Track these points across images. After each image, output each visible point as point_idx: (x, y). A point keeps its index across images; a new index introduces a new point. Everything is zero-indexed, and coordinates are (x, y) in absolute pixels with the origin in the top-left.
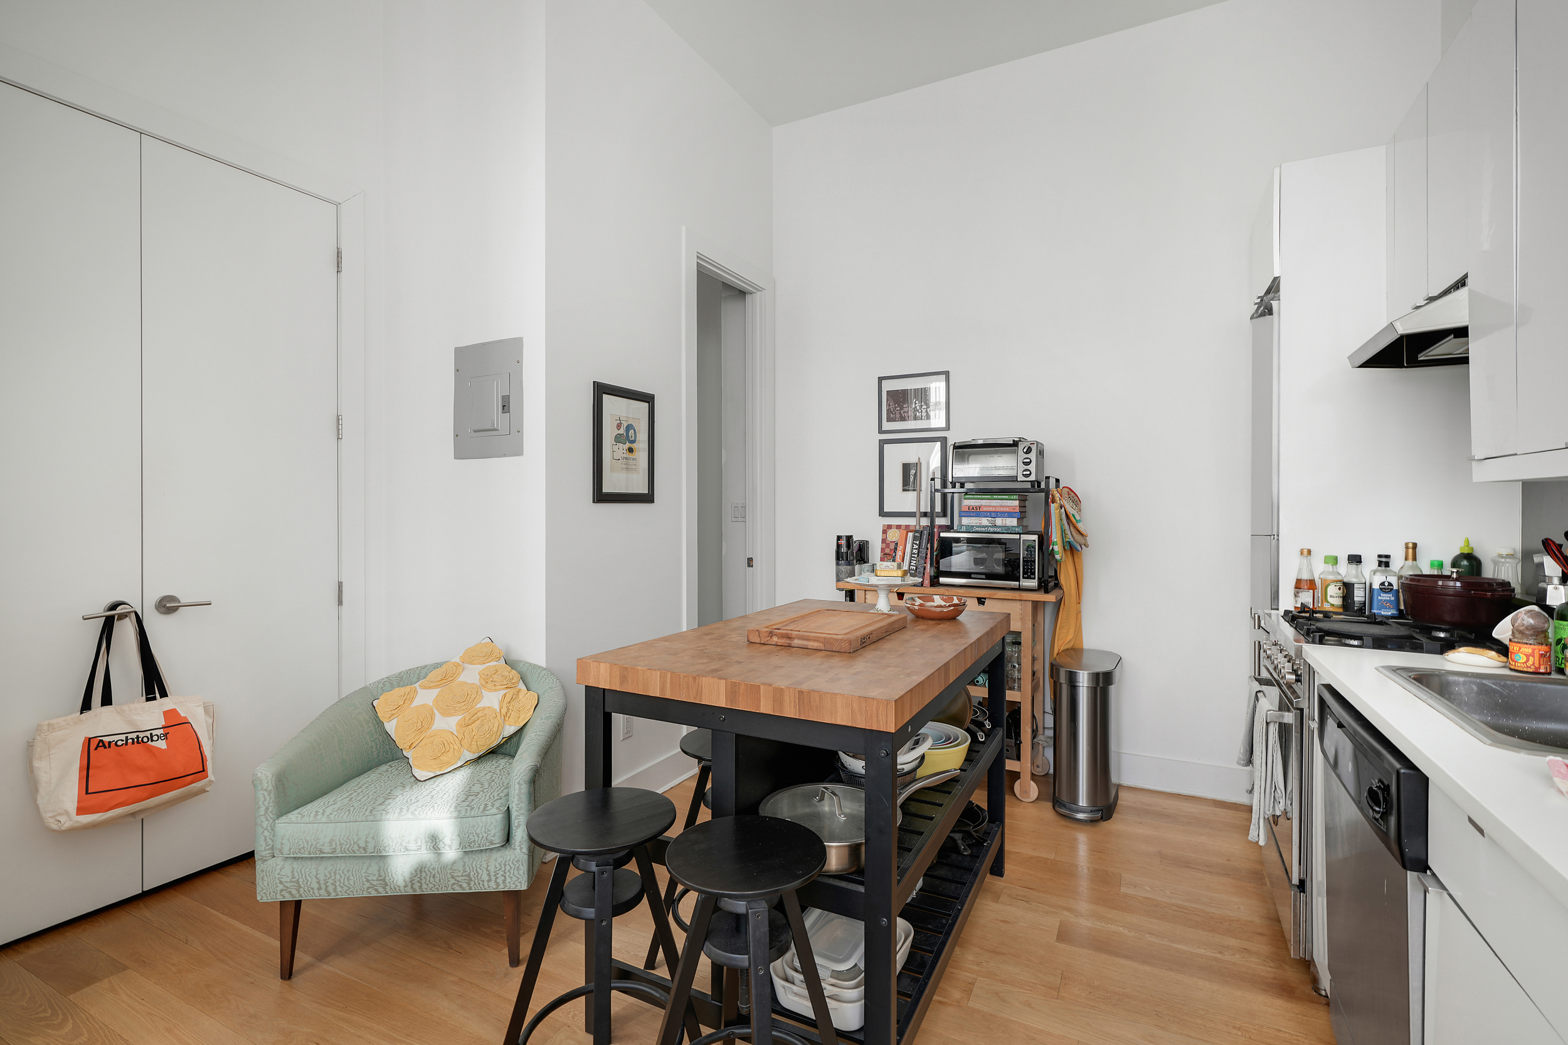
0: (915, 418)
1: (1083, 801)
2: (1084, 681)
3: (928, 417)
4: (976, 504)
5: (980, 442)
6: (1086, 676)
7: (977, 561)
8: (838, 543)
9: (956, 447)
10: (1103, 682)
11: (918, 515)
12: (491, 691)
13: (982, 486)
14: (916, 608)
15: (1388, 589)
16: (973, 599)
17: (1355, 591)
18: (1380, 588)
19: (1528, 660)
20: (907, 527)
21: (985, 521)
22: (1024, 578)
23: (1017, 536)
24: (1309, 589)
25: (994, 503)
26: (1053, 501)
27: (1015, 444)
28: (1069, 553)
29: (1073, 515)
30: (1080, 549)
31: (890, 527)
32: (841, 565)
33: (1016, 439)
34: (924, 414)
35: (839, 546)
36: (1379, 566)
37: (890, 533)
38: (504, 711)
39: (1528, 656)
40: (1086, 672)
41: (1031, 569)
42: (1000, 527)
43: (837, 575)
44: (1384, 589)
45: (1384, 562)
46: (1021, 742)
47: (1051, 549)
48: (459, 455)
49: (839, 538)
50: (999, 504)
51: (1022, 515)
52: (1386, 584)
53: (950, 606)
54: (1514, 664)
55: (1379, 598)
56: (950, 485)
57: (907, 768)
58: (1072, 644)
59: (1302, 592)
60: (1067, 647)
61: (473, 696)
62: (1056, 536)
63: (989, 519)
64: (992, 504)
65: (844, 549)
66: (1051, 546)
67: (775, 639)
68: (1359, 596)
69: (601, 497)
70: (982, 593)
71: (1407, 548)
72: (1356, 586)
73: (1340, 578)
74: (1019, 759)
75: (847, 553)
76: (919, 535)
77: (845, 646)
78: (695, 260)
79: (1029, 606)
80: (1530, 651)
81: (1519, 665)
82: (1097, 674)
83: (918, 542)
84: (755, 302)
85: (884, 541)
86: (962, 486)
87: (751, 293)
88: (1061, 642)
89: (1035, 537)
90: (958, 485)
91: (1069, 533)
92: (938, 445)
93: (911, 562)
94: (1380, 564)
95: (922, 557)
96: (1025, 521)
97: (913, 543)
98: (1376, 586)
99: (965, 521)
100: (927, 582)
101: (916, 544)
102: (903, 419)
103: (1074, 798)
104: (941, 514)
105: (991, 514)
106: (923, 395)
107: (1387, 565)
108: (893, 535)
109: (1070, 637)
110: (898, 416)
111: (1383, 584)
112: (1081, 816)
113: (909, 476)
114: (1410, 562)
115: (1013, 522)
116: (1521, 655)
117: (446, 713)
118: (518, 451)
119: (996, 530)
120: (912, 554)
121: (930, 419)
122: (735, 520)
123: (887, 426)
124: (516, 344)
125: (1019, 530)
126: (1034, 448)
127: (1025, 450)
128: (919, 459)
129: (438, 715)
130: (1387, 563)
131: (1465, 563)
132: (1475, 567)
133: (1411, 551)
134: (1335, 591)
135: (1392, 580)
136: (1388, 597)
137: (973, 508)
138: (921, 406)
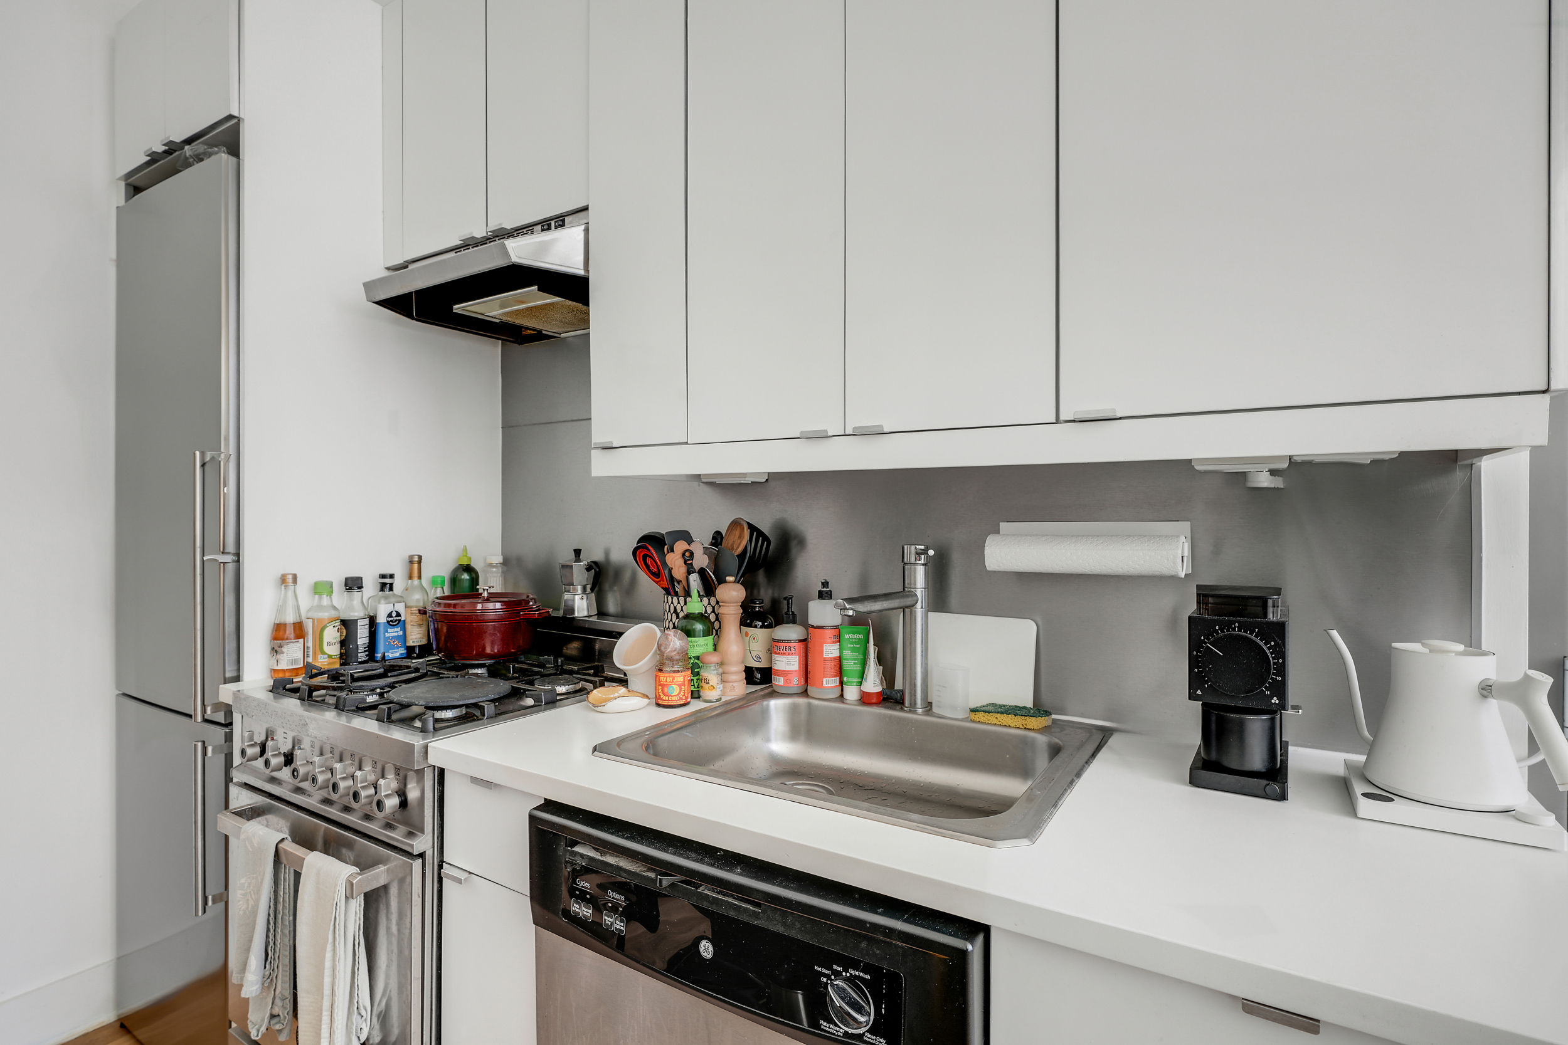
15: (396, 620)
17: (359, 631)
18: (388, 622)
19: (680, 692)
24: (295, 638)
36: (382, 590)
39: (680, 686)
44: (392, 621)
45: (386, 584)
52: (394, 614)
54: (667, 698)
55: (387, 635)
59: (288, 643)
68: (362, 636)
71: (412, 562)
72: (357, 622)
73: (337, 614)
80: (682, 679)
81: (673, 698)
94: (383, 586)
98: (382, 619)
107: (390, 587)
111: (390, 615)
116: (675, 686)
130: (391, 585)
131: (466, 576)
132: (475, 580)
133: (416, 566)
134: (332, 635)
135: (400, 608)
136: (395, 632)
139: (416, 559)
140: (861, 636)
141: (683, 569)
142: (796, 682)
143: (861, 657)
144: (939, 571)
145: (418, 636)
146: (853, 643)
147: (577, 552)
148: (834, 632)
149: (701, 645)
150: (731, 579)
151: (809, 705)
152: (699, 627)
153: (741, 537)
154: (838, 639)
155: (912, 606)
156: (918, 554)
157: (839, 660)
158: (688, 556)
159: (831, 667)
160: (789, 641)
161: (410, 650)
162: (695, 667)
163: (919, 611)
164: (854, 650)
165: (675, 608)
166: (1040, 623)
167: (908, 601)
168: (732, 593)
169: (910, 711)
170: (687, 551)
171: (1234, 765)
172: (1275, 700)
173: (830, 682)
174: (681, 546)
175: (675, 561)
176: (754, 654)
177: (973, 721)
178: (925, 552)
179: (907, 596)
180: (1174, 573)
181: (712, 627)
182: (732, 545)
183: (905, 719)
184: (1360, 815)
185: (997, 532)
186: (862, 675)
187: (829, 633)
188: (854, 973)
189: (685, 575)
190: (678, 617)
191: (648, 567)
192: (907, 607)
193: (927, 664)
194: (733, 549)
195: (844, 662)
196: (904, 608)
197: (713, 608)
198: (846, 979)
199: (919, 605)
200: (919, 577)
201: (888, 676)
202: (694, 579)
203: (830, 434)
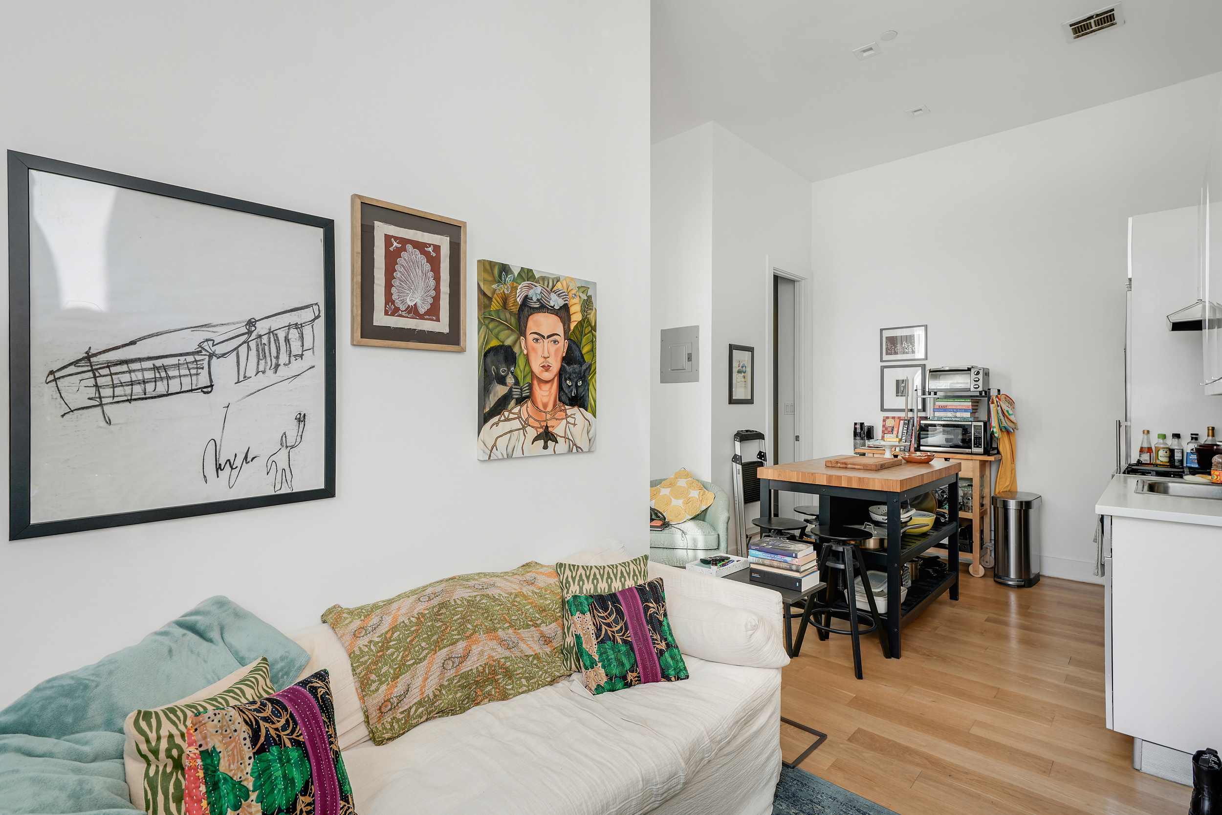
0: (904, 353)
1: (1013, 574)
2: (1012, 505)
3: (913, 352)
4: (944, 405)
5: (947, 369)
6: (1014, 503)
7: (947, 440)
8: (855, 427)
9: (930, 371)
10: (1025, 507)
11: (906, 410)
12: (693, 490)
13: (949, 394)
14: (907, 457)
16: (944, 459)
17: (1176, 454)
18: (1190, 451)
19: (1217, 478)
20: (899, 418)
21: (949, 414)
22: (974, 447)
23: (970, 423)
24: (1147, 452)
25: (955, 404)
26: (993, 403)
27: (969, 369)
28: (1005, 434)
29: (1008, 411)
30: (1012, 431)
31: (888, 418)
32: (857, 439)
33: (969, 367)
34: (910, 350)
35: (855, 429)
36: (1192, 439)
37: (888, 421)
38: (701, 499)
39: (1217, 476)
40: (1014, 501)
41: (979, 442)
42: (959, 417)
43: (855, 446)
44: (1194, 452)
45: (1194, 437)
46: (973, 542)
47: (992, 430)
48: (662, 381)
49: (856, 424)
50: (958, 405)
51: (974, 411)
52: (1195, 449)
53: (925, 456)
54: (1212, 480)
55: (1190, 457)
56: (927, 393)
57: (903, 520)
58: (1009, 488)
59: (1143, 453)
60: (1005, 490)
61: (686, 492)
62: (994, 423)
63: (953, 413)
65: (859, 430)
66: (992, 429)
67: (839, 465)
68: (1178, 456)
69: (732, 401)
70: (947, 456)
71: (1208, 430)
72: (1175, 451)
73: (1167, 446)
74: (971, 552)
75: (861, 432)
76: (908, 422)
77: (874, 467)
78: (773, 271)
79: (978, 463)
80: (1218, 473)
81: (1214, 480)
82: (1021, 502)
83: (907, 426)
84: (801, 287)
85: (884, 426)
86: (935, 393)
87: (799, 281)
88: (1001, 486)
89: (982, 424)
90: (932, 393)
91: (1004, 422)
92: (919, 371)
93: (902, 438)
94: (1192, 438)
95: (909, 435)
96: (977, 415)
97: (904, 427)
98: (1187, 451)
99: (937, 414)
102: (896, 353)
103: (1007, 574)
104: (922, 410)
105: (953, 410)
106: (910, 339)
107: (1196, 439)
108: (890, 423)
109: (1007, 484)
110: (893, 351)
111: (1193, 449)
112: (1010, 583)
113: (901, 388)
114: (1210, 438)
115: (968, 415)
116: (1215, 475)
117: (676, 498)
118: (696, 379)
119: (956, 419)
120: (903, 433)
121: (915, 353)
122: (786, 413)
123: (885, 357)
124: (696, 329)
125: (972, 419)
126: (981, 372)
127: (975, 373)
128: (907, 377)
129: (673, 499)
133: (1211, 431)
134: (1162, 454)
136: (1195, 457)
137: (942, 407)
138: (908, 346)
139: (1210, 428)
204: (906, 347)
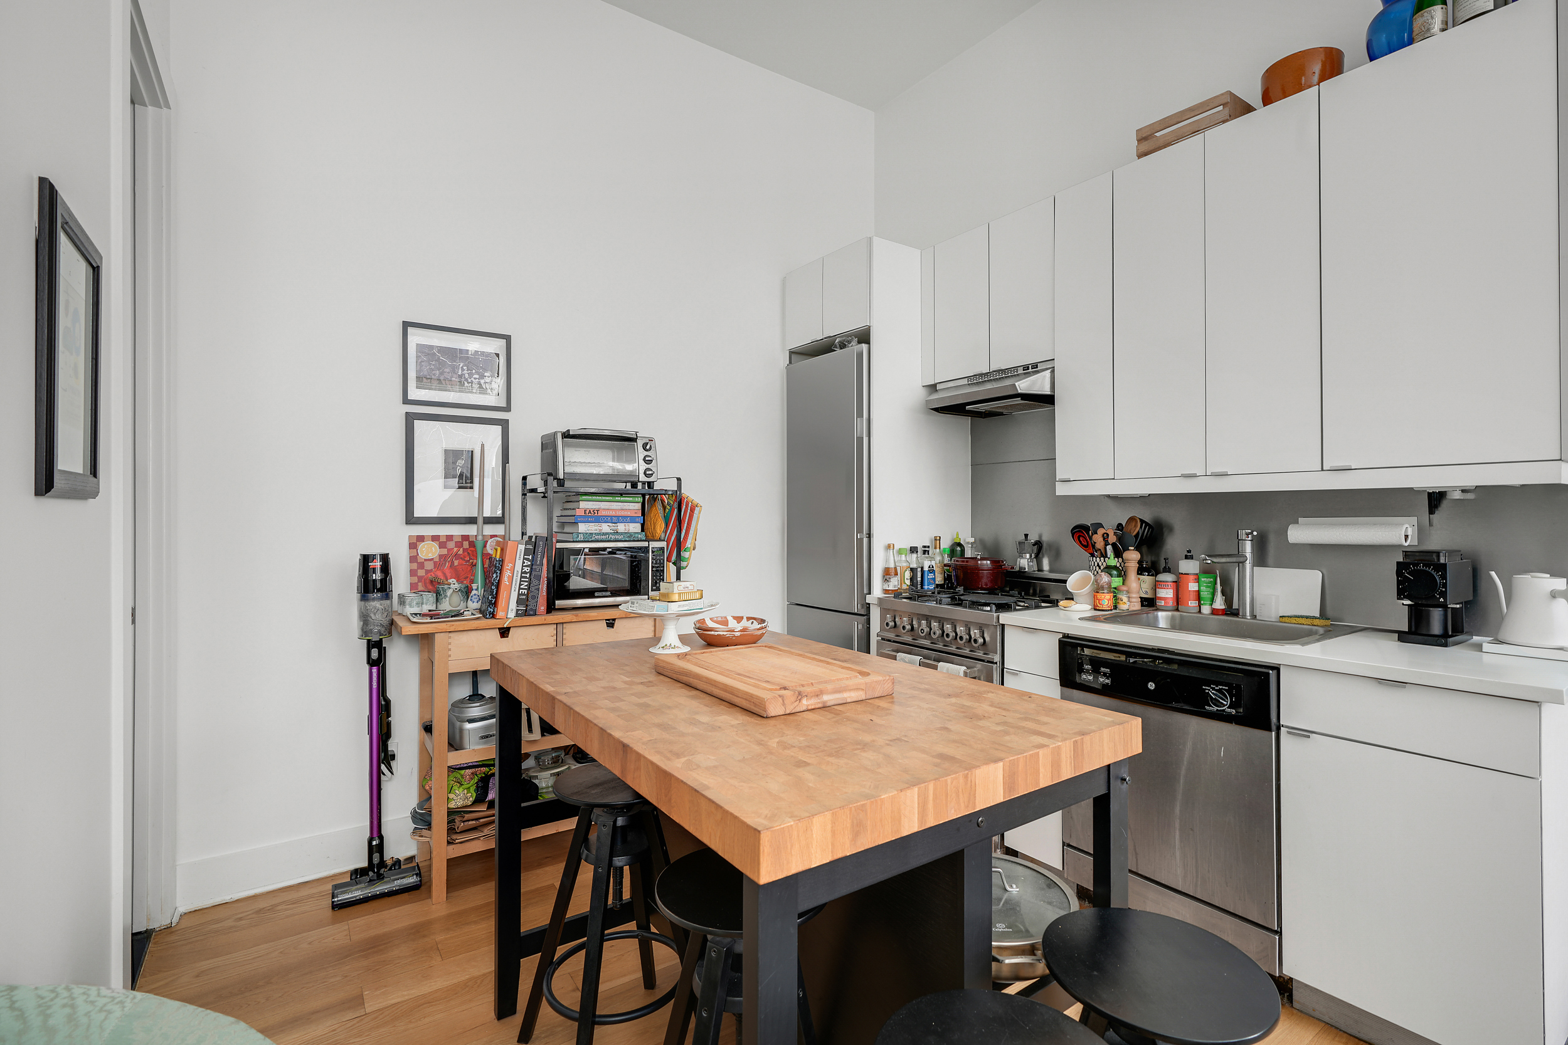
0: (462, 389)
3: (482, 391)
4: (594, 507)
7: (603, 576)
8: (361, 567)
15: (931, 570)
16: (601, 622)
17: (917, 574)
18: (928, 571)
21: (606, 528)
23: (643, 544)
25: (615, 506)
27: (635, 438)
31: (421, 539)
34: (476, 385)
35: (362, 571)
37: (423, 547)
39: (1108, 600)
42: (622, 534)
49: (362, 559)
50: (619, 508)
51: (644, 520)
52: (931, 567)
55: (928, 577)
59: (891, 578)
63: (610, 524)
64: (613, 507)
65: (377, 576)
68: (919, 577)
70: (610, 614)
71: (935, 540)
72: (916, 570)
73: (908, 565)
76: (532, 547)
83: (530, 557)
85: (413, 559)
89: (663, 545)
93: (520, 585)
94: (925, 552)
95: (535, 576)
96: (649, 526)
97: (524, 559)
98: (926, 569)
99: (583, 528)
100: (542, 608)
101: (528, 559)
102: (442, 388)
105: (611, 519)
107: (928, 553)
108: (428, 551)
110: (435, 382)
111: (929, 567)
114: (937, 550)
115: (635, 528)
116: (1104, 601)
119: (617, 537)
120: (522, 573)
123: (416, 393)
125: (643, 536)
127: (645, 447)
130: (928, 551)
131: (959, 549)
132: (963, 551)
133: (938, 542)
134: (908, 575)
135: (933, 563)
136: (931, 576)
137: (590, 512)
138: (471, 375)
139: (938, 538)
140: (1212, 580)
141: (1103, 543)
142: (1171, 603)
143: (1211, 590)
144: (1261, 545)
145: (941, 579)
146: (1206, 583)
147: (1026, 536)
148: (1196, 577)
149: (1117, 582)
150: (1132, 548)
151: (1181, 616)
152: (1115, 572)
153: (1136, 526)
154: (1197, 580)
155: (1243, 562)
156: (1247, 534)
157: (1198, 592)
158: (1105, 537)
159: (1192, 596)
160: (1167, 582)
161: (937, 586)
162: (1115, 591)
163: (1248, 565)
164: (1207, 587)
165: (1098, 564)
166: (1325, 573)
167: (1241, 559)
168: (1133, 556)
169: (1243, 618)
170: (1105, 533)
171: (1424, 632)
172: (1442, 600)
173: (1193, 604)
174: (1101, 531)
175: (1098, 539)
176: (1144, 590)
177: (1281, 622)
178: (1251, 533)
179: (1240, 557)
180: (1400, 543)
181: (1122, 573)
182: (1130, 530)
183: (1239, 621)
184: (1483, 651)
185: (1297, 523)
186: (1212, 600)
187: (1192, 577)
188: (1220, 687)
189: (1103, 547)
190: (1100, 568)
191: (1080, 542)
192: (1241, 562)
193: (1253, 594)
194: (1131, 533)
195: (1202, 593)
196: (1239, 563)
197: (1120, 564)
198: (1216, 690)
199: (1248, 562)
200: (1248, 547)
201: (1229, 601)
202: (1109, 548)
203: (1198, 475)
204: (467, 376)
